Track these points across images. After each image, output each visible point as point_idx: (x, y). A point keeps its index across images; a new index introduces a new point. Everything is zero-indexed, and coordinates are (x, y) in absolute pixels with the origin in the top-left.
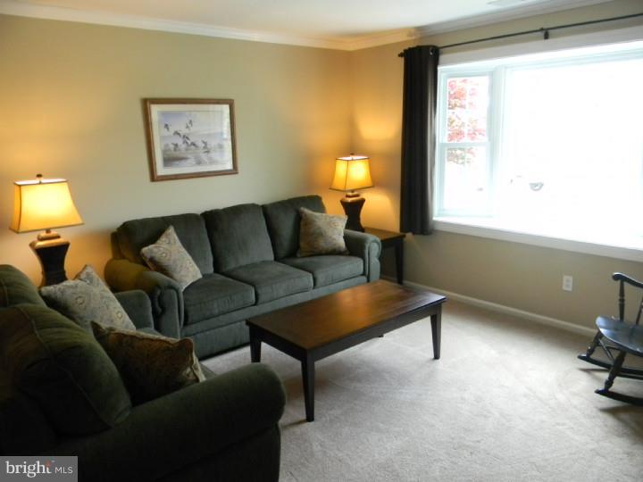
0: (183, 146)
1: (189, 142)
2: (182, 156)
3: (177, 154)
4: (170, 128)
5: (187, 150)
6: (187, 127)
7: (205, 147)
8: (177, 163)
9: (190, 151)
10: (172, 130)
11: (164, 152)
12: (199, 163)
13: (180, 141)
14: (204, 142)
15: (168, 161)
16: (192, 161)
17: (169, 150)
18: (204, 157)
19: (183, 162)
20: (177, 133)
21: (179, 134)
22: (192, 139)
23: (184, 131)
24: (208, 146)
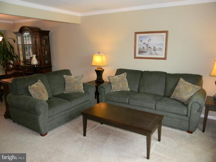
0: (146, 48)
1: (148, 47)
2: (145, 51)
3: (143, 50)
4: (142, 42)
5: (147, 49)
6: (148, 41)
7: (154, 49)
8: (143, 53)
9: (148, 50)
10: (143, 42)
11: (139, 49)
12: (151, 54)
13: (145, 46)
14: (154, 47)
15: (140, 52)
16: (148, 53)
17: (141, 49)
18: (153, 52)
19: (145, 53)
20: (144, 43)
21: (145, 44)
22: (150, 46)
23: (147, 43)
24: (155, 49)
